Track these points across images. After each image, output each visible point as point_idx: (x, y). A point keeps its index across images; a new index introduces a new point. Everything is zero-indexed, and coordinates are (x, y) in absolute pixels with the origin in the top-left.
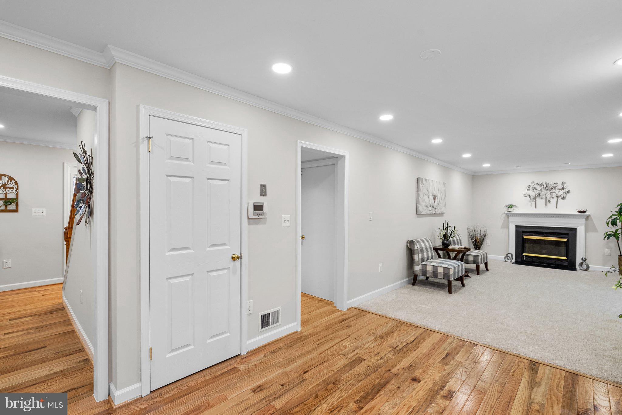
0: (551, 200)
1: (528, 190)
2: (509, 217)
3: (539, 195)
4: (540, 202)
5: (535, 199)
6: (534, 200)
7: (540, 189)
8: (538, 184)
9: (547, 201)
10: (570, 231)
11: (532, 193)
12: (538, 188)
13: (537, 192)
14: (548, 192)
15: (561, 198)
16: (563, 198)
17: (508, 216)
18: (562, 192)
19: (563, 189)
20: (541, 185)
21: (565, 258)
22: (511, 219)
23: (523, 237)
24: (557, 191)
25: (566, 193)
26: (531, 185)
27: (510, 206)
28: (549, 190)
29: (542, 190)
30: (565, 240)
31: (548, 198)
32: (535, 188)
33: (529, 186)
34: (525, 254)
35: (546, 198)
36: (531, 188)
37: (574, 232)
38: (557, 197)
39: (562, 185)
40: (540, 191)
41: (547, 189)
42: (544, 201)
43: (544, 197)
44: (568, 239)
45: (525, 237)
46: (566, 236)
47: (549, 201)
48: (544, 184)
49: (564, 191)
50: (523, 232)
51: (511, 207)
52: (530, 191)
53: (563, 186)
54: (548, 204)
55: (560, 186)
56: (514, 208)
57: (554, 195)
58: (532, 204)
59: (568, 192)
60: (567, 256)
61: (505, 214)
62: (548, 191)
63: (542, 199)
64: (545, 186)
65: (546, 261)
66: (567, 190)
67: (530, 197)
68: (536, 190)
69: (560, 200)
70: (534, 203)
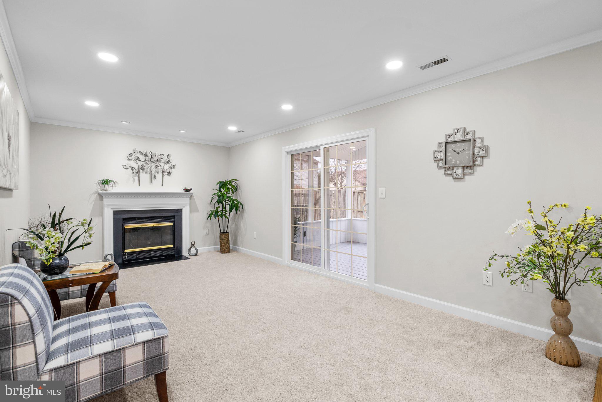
0: (157, 175)
1: (129, 159)
2: (103, 198)
3: (143, 168)
4: (145, 177)
5: (138, 172)
6: (137, 175)
7: (144, 160)
8: (141, 153)
9: (153, 177)
10: (176, 213)
11: (135, 166)
12: (142, 158)
13: (141, 164)
14: (153, 166)
15: (166, 173)
16: (169, 174)
17: (101, 197)
18: (166, 167)
19: (169, 162)
20: (146, 155)
21: (172, 246)
22: (106, 201)
23: (123, 227)
24: (163, 164)
25: (171, 168)
26: (133, 153)
27: (105, 182)
28: (154, 162)
29: (146, 161)
30: (171, 224)
31: (153, 173)
32: (138, 159)
33: (131, 155)
34: (127, 251)
35: (151, 171)
36: (133, 157)
37: (179, 213)
38: (163, 172)
39: (167, 157)
40: (144, 163)
41: (152, 160)
42: (148, 176)
43: (149, 170)
44: (174, 223)
45: (127, 227)
46: (173, 220)
47: (155, 177)
48: (148, 153)
49: (170, 165)
50: (124, 219)
51: (107, 183)
52: (132, 161)
53: (169, 159)
54: (153, 180)
55: (165, 159)
56: (110, 185)
57: (160, 170)
58: (134, 179)
59: (174, 167)
60: (174, 244)
61: (96, 195)
62: (153, 164)
63: (146, 173)
64: (150, 157)
65: (153, 254)
66: (172, 164)
67: (133, 170)
68: (140, 160)
69: (166, 177)
70: (136, 178)
